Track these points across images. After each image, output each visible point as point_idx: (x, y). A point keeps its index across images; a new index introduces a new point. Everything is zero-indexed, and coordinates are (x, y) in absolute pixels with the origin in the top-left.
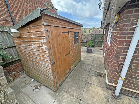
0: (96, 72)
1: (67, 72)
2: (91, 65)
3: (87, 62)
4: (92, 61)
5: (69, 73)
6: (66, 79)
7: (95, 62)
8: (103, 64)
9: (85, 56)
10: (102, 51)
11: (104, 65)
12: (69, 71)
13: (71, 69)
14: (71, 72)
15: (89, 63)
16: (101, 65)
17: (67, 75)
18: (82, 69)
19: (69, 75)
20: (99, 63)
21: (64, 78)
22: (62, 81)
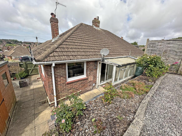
0: (40, 102)
1: (6, 121)
2: (34, 99)
3: (27, 99)
4: (33, 95)
5: (9, 122)
6: (8, 130)
7: (36, 94)
8: (44, 93)
9: (20, 94)
10: (40, 79)
11: (46, 93)
12: (9, 119)
13: (9, 116)
14: (10, 120)
15: (30, 99)
16: (43, 95)
17: (8, 125)
18: (24, 109)
19: (9, 125)
20: (40, 94)
21: (6, 130)
22: (5, 133)
